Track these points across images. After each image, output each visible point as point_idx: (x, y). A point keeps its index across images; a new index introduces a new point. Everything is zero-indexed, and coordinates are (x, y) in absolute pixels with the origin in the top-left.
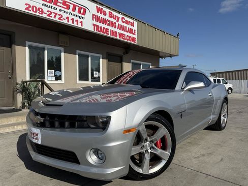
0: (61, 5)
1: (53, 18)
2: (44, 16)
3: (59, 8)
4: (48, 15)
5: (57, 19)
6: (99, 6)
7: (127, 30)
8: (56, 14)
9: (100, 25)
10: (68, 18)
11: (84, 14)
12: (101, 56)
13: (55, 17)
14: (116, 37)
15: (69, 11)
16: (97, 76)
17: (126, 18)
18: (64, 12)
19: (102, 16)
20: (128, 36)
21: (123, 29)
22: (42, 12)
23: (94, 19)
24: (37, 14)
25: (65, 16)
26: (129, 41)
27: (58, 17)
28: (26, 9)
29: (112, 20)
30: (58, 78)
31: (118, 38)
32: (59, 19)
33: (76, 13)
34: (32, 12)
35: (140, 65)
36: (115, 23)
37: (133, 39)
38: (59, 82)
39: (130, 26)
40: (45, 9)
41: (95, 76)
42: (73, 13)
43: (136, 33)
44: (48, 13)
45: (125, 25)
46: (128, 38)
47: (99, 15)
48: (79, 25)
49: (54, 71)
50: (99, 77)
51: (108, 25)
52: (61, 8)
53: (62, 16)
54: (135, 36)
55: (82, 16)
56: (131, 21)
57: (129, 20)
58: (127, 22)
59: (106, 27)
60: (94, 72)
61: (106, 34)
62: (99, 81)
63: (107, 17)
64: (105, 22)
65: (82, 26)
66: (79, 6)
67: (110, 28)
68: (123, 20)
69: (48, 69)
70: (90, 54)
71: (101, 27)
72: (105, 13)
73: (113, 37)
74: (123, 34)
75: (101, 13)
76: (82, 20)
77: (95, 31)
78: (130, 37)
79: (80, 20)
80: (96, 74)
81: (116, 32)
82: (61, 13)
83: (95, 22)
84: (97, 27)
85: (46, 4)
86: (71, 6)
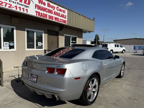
1: (4, 7)
5: (7, 7)
7: (61, 15)
8: (6, 4)
9: (41, 12)
10: (16, 7)
12: (43, 31)
13: (5, 6)
14: (53, 20)
15: (17, 2)
16: (40, 45)
17: (60, 8)
18: (13, 2)
19: (42, 6)
20: (61, 19)
21: (58, 14)
23: (37, 8)
25: (14, 5)
26: (62, 23)
27: (8, 6)
29: (50, 8)
30: (11, 47)
31: (54, 20)
32: (9, 7)
33: (23, 3)
35: (70, 37)
36: (52, 10)
37: (65, 21)
38: (12, 50)
39: (62, 13)
41: (39, 45)
42: (20, 3)
43: (67, 18)
45: (59, 12)
46: (61, 21)
47: (40, 5)
48: (25, 12)
49: (8, 43)
50: (42, 46)
51: (47, 12)
53: (11, 5)
54: (66, 20)
55: (27, 5)
56: (64, 9)
57: (62, 8)
58: (60, 10)
59: (45, 13)
60: (38, 42)
61: (45, 18)
62: (42, 48)
63: (46, 7)
64: (44, 10)
65: (27, 12)
67: (48, 14)
68: (58, 9)
69: (4, 41)
70: (35, 30)
71: (42, 13)
72: (44, 4)
73: (51, 20)
74: (58, 18)
75: (42, 4)
76: (27, 8)
77: (38, 16)
78: (63, 20)
79: (25, 8)
80: (40, 44)
81: (53, 17)
82: (10, 3)
83: (37, 10)
84: (39, 13)
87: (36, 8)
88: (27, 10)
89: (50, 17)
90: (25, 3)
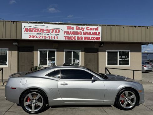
0: (46, 31)
1: (41, 39)
2: (37, 38)
3: (44, 33)
4: (39, 38)
5: (43, 39)
6: (68, 26)
7: (92, 34)
8: (43, 36)
9: (69, 35)
10: (49, 37)
12: (80, 50)
13: (42, 38)
15: (50, 33)
16: (77, 62)
17: (90, 27)
18: (47, 34)
21: (88, 34)
22: (36, 37)
23: (65, 34)
24: (34, 38)
26: (93, 40)
28: (30, 38)
29: (79, 31)
31: (83, 40)
32: (45, 38)
33: (54, 33)
34: (32, 38)
35: (117, 52)
36: (81, 32)
39: (94, 31)
40: (38, 36)
41: (75, 62)
42: (52, 33)
43: (100, 34)
44: (39, 37)
45: (89, 31)
46: (92, 38)
48: (56, 39)
49: (51, 61)
50: (79, 63)
51: (75, 34)
52: (45, 33)
53: (46, 37)
54: (100, 36)
55: (57, 34)
58: (91, 29)
59: (74, 36)
60: (75, 60)
61: (73, 40)
63: (75, 30)
64: (73, 33)
65: (57, 38)
66: (56, 29)
67: (76, 36)
68: (88, 29)
70: (72, 50)
71: (70, 37)
72: (73, 29)
73: (79, 40)
74: (88, 37)
75: (70, 29)
76: (57, 36)
77: (66, 40)
78: (94, 37)
79: (56, 36)
81: (82, 37)
82: (45, 35)
83: (66, 35)
84: (68, 37)
85: (38, 33)
86: (51, 31)
87: (64, 34)
88: (57, 37)
89: (79, 38)
90: (56, 32)
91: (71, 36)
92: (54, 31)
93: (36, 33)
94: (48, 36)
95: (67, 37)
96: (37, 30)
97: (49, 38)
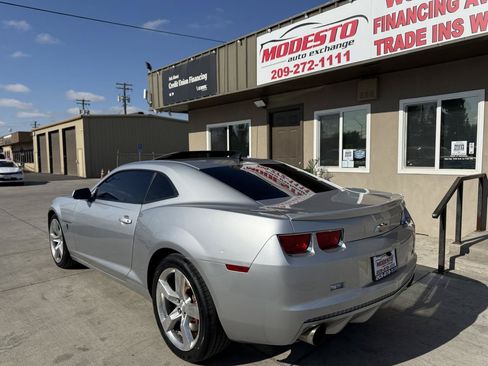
0: (313, 44)
1: (301, 74)
2: (291, 76)
3: (308, 52)
4: (296, 72)
5: (306, 72)
8: (305, 64)
9: (393, 33)
10: (322, 60)
11: (353, 32)
13: (303, 71)
15: (323, 46)
16: (463, 153)
18: (317, 52)
22: (288, 72)
23: (379, 29)
24: (284, 78)
25: (317, 59)
27: (308, 66)
28: (273, 78)
30: (359, 162)
31: (467, 33)
32: (310, 69)
33: (338, 40)
34: (278, 79)
38: (360, 170)
40: (291, 66)
44: (294, 69)
47: (393, 9)
48: (344, 62)
49: (352, 150)
60: (453, 143)
61: (415, 47)
62: (473, 167)
65: (348, 59)
66: (343, 23)
67: (433, 22)
71: (400, 37)
73: (444, 40)
75: (399, 2)
76: (348, 48)
77: (382, 54)
79: (343, 51)
80: (458, 149)
81: (459, 22)
82: (311, 58)
83: (381, 35)
84: (387, 41)
85: (292, 56)
86: (329, 34)
87: (375, 32)
88: (347, 54)
89: (440, 30)
90: (343, 36)
91: (402, 30)
92: (339, 30)
93: (288, 57)
94: (320, 56)
95: (384, 41)
96: (289, 48)
97: (323, 66)
